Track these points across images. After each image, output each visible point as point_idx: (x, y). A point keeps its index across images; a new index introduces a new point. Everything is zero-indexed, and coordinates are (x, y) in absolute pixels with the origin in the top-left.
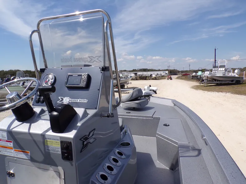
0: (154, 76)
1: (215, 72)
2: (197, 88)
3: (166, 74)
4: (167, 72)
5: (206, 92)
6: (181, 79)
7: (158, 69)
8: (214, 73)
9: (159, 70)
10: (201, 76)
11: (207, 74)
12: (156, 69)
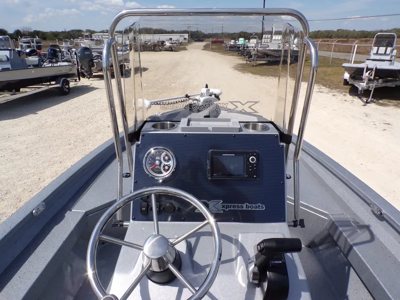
0: (168, 44)
1: (266, 41)
2: (242, 68)
3: (185, 39)
4: (186, 36)
5: (258, 77)
6: (213, 50)
7: (170, 30)
8: (264, 42)
9: (172, 32)
10: (244, 47)
11: (253, 42)
12: (168, 30)
